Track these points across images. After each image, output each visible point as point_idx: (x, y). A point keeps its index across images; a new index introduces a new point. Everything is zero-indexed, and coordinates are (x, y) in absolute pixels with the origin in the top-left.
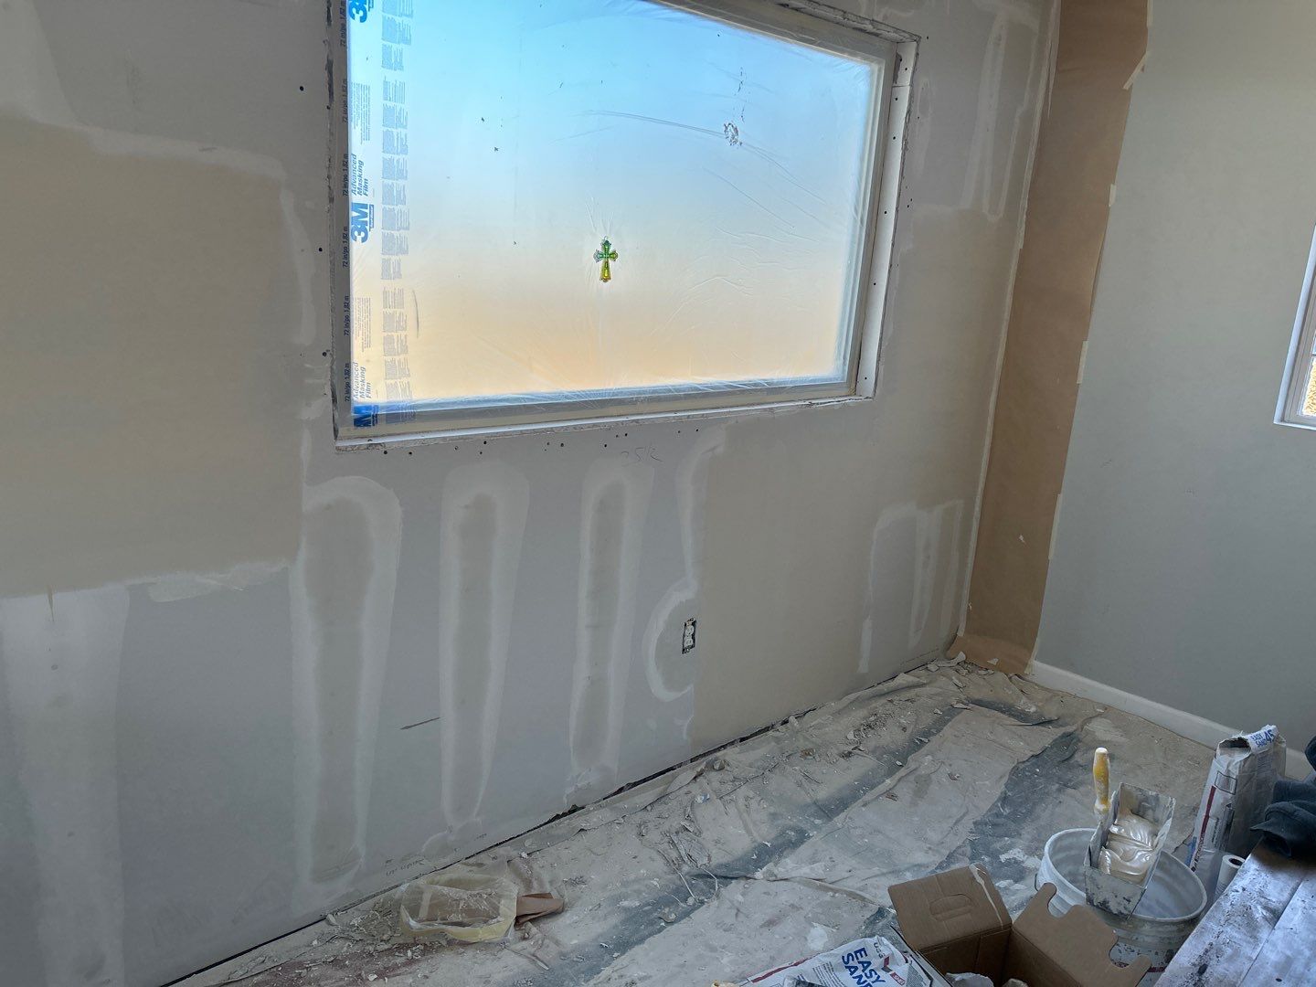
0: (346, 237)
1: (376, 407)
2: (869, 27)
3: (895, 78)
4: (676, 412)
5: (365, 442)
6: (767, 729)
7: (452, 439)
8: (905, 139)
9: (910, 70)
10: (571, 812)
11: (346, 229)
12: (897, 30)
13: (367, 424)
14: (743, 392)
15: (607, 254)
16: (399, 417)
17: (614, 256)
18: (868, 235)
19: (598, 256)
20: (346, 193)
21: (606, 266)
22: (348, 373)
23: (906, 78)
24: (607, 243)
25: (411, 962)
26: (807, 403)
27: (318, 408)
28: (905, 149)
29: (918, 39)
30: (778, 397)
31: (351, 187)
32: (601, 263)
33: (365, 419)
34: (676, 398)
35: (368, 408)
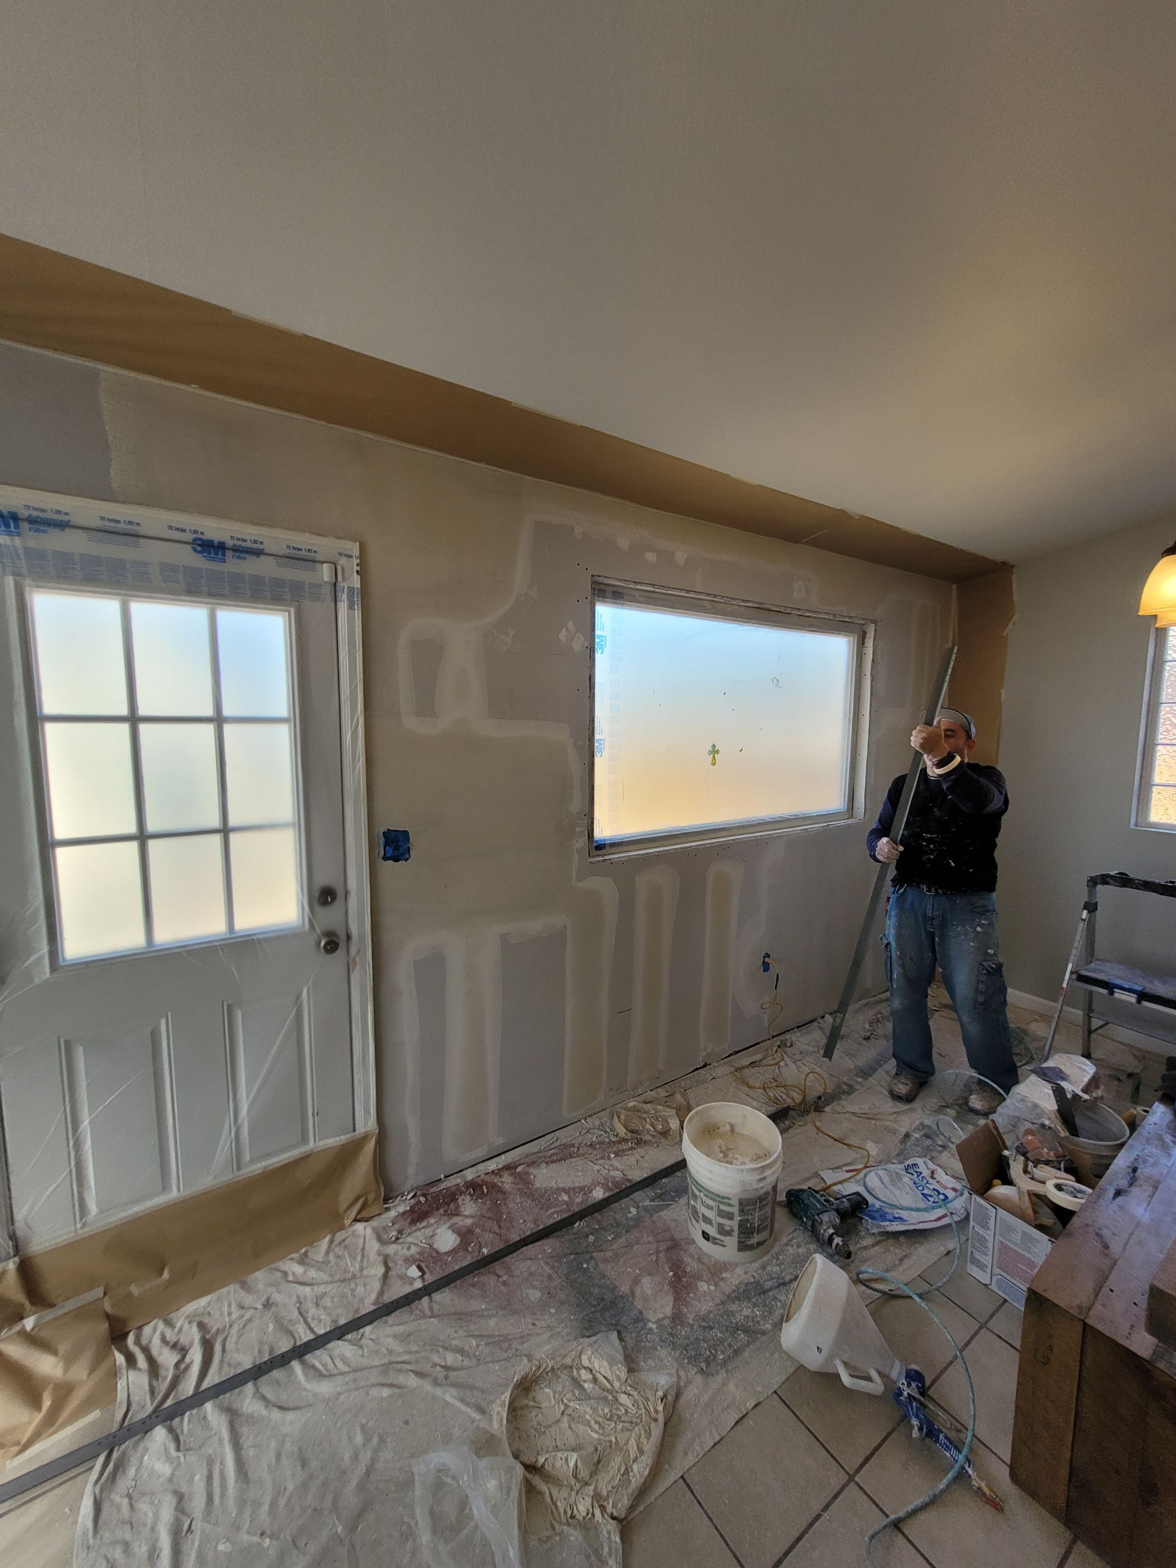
0: (593, 756)
1: (605, 840)
2: (848, 620)
3: (863, 643)
4: (753, 833)
5: (601, 859)
6: (812, 1021)
7: (642, 854)
8: (872, 675)
9: (872, 638)
10: (704, 1066)
11: (593, 752)
12: (863, 619)
13: (601, 849)
14: (789, 820)
15: (714, 751)
16: (617, 845)
17: (718, 752)
18: (853, 730)
19: (710, 752)
20: (593, 735)
21: (714, 758)
22: (592, 823)
23: (870, 643)
24: (714, 746)
25: (631, 1149)
26: (826, 824)
27: (581, 842)
28: (872, 680)
29: (875, 622)
30: (809, 822)
31: (596, 732)
32: (711, 756)
33: (600, 847)
34: (752, 826)
35: (601, 840)
